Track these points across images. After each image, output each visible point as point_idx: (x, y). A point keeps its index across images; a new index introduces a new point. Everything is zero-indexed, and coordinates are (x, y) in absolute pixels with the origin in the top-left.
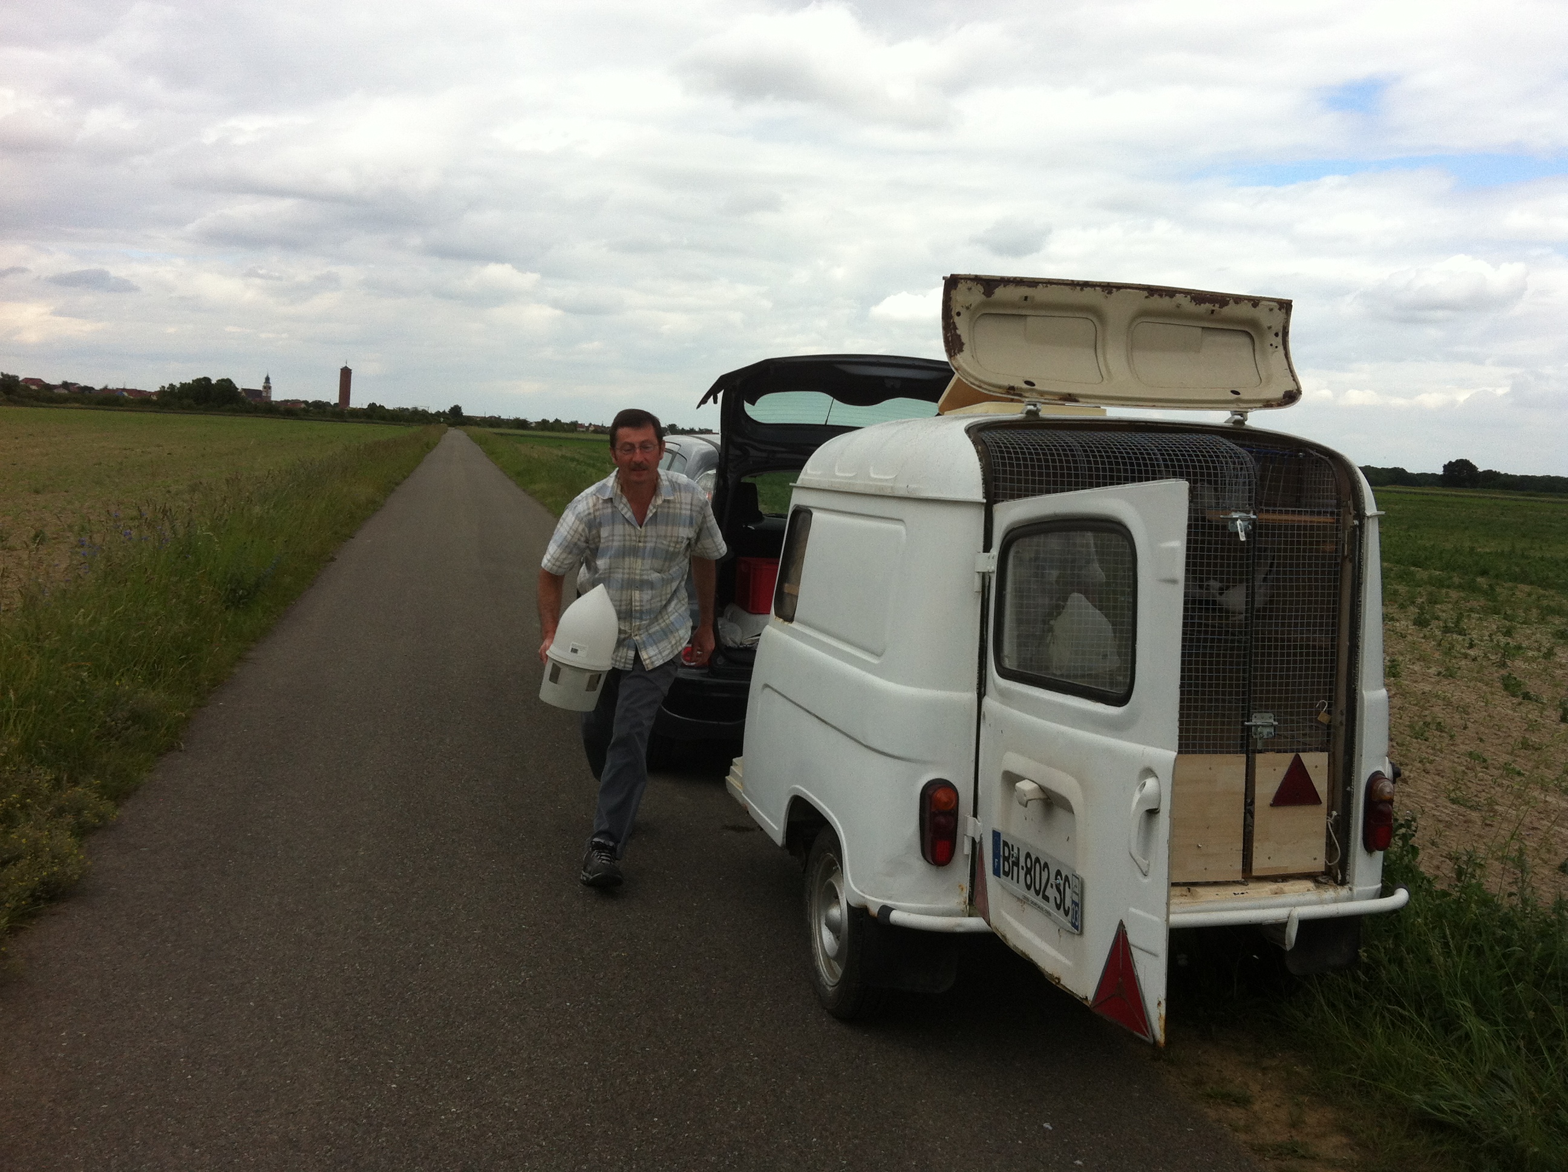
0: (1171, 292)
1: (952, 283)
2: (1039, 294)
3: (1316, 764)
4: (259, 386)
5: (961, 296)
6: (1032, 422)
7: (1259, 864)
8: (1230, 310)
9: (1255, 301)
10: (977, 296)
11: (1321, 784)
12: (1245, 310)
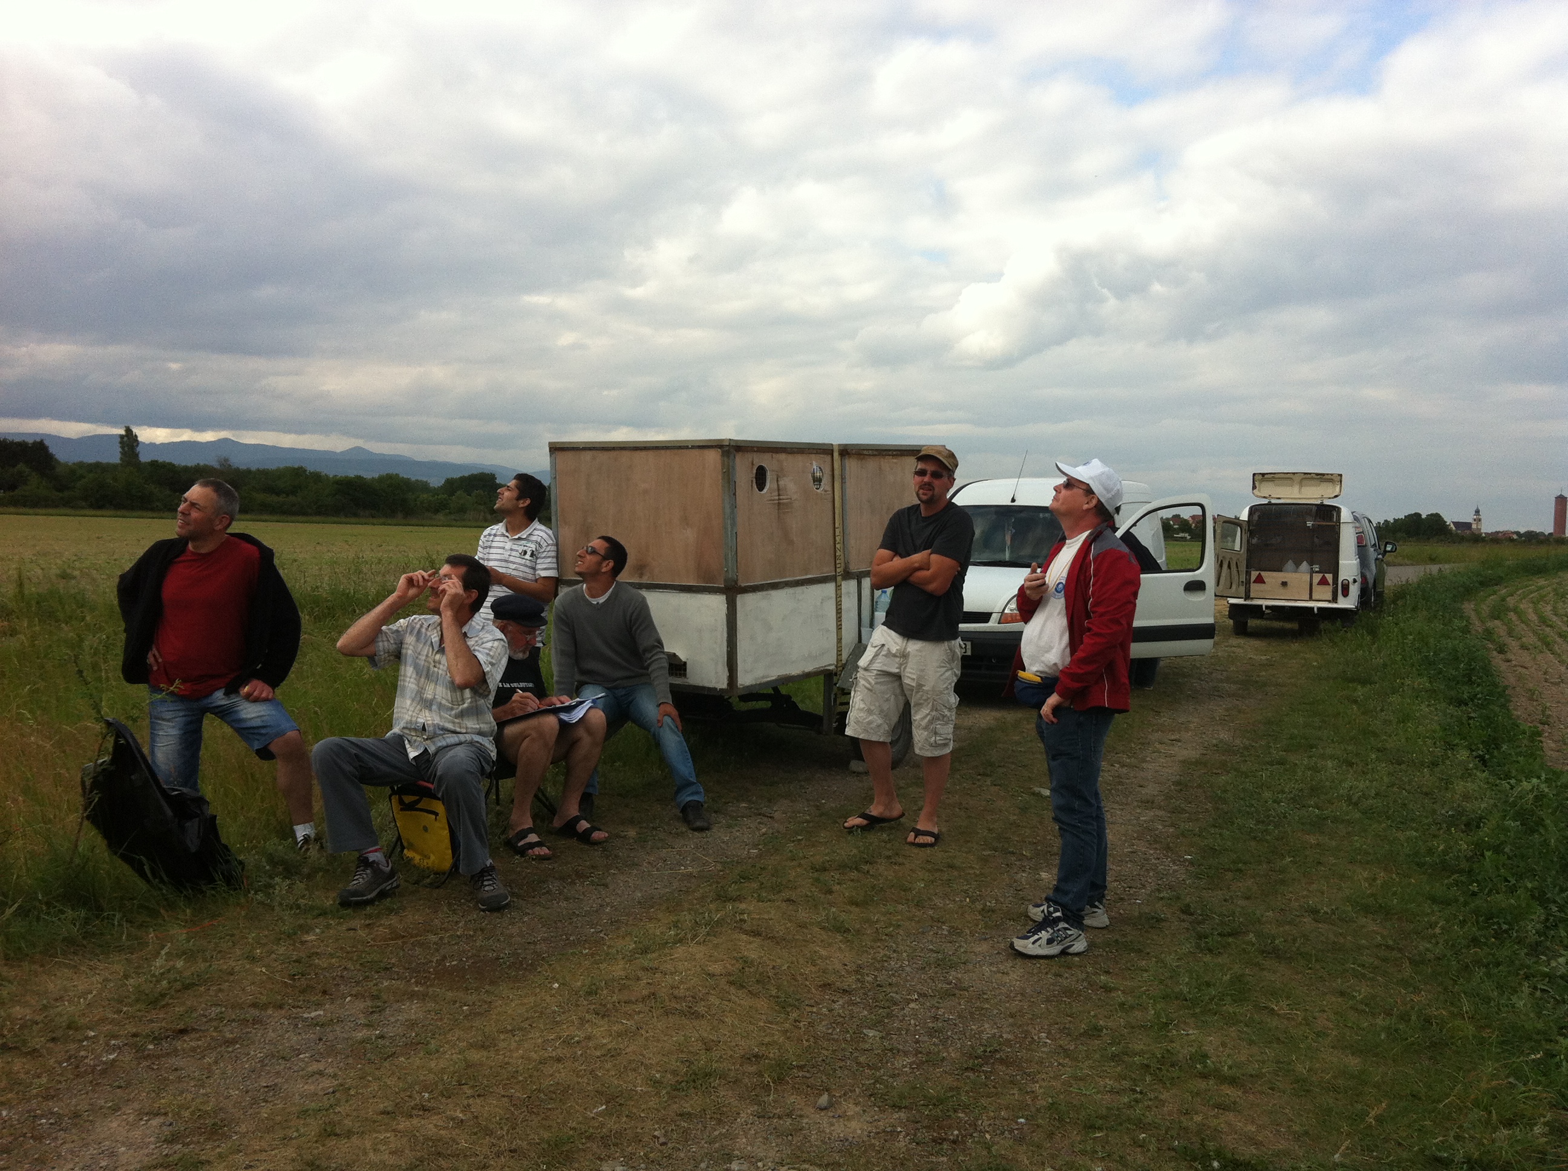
0: (1310, 474)
1: (1254, 475)
2: (1276, 476)
3: (1329, 577)
4: (1468, 518)
5: (1256, 477)
6: (1270, 504)
7: (1314, 598)
8: (1326, 477)
9: (1332, 475)
10: (1261, 477)
11: (1330, 581)
12: (1330, 477)
